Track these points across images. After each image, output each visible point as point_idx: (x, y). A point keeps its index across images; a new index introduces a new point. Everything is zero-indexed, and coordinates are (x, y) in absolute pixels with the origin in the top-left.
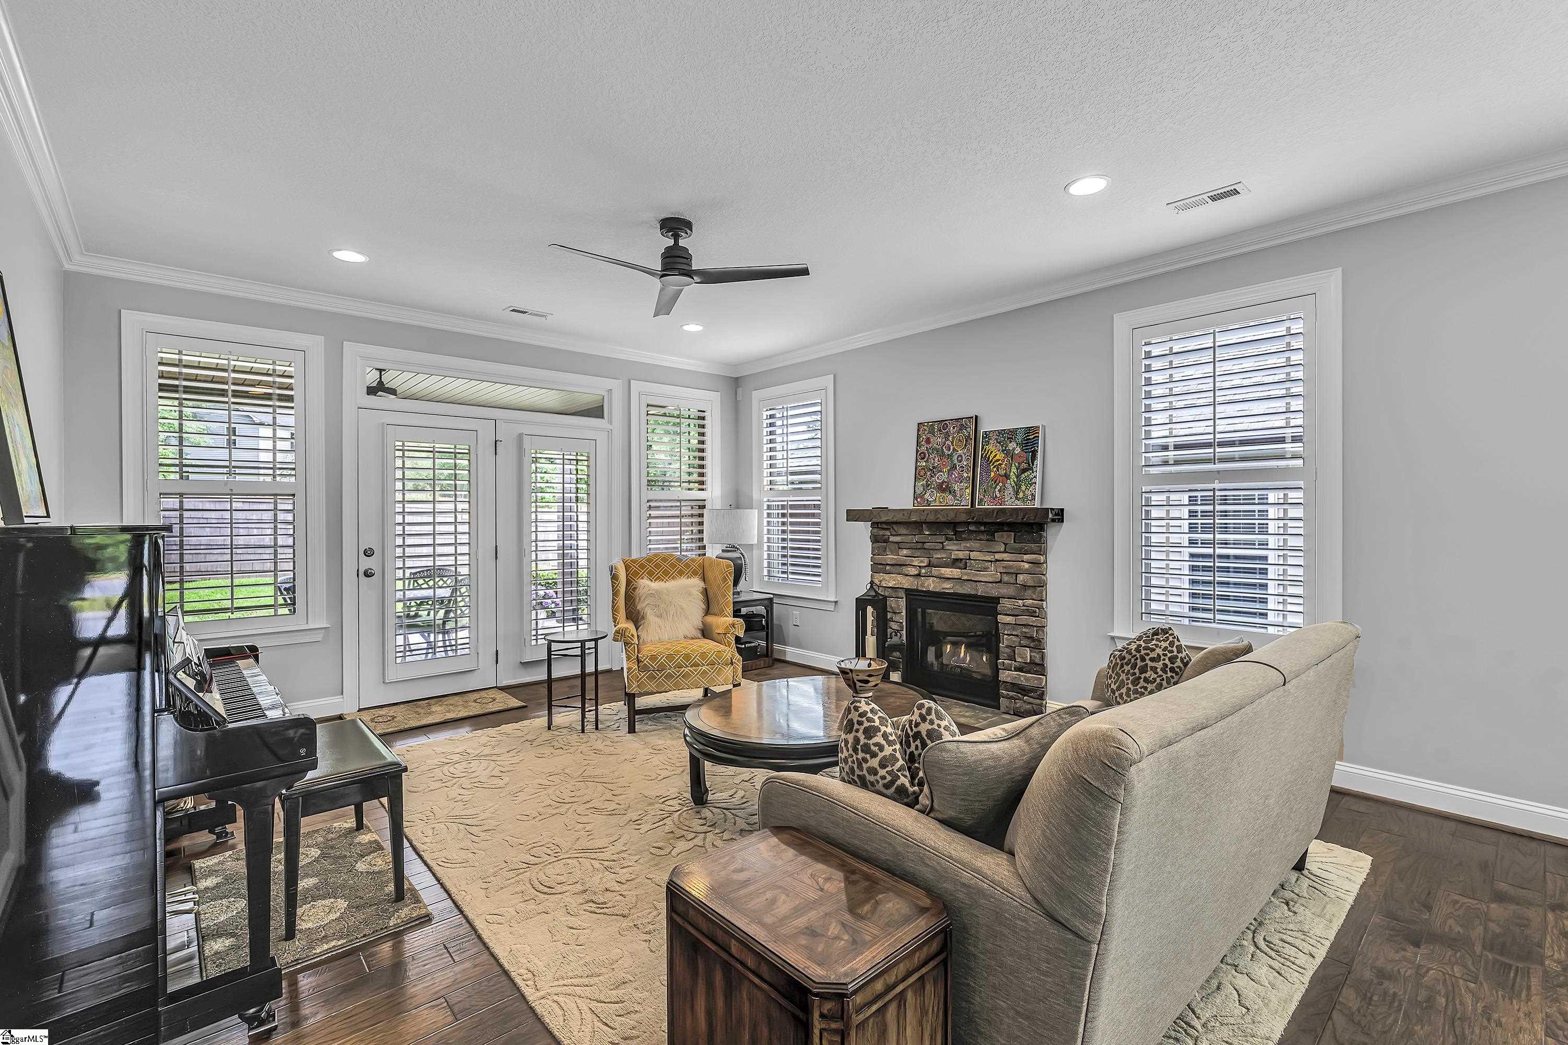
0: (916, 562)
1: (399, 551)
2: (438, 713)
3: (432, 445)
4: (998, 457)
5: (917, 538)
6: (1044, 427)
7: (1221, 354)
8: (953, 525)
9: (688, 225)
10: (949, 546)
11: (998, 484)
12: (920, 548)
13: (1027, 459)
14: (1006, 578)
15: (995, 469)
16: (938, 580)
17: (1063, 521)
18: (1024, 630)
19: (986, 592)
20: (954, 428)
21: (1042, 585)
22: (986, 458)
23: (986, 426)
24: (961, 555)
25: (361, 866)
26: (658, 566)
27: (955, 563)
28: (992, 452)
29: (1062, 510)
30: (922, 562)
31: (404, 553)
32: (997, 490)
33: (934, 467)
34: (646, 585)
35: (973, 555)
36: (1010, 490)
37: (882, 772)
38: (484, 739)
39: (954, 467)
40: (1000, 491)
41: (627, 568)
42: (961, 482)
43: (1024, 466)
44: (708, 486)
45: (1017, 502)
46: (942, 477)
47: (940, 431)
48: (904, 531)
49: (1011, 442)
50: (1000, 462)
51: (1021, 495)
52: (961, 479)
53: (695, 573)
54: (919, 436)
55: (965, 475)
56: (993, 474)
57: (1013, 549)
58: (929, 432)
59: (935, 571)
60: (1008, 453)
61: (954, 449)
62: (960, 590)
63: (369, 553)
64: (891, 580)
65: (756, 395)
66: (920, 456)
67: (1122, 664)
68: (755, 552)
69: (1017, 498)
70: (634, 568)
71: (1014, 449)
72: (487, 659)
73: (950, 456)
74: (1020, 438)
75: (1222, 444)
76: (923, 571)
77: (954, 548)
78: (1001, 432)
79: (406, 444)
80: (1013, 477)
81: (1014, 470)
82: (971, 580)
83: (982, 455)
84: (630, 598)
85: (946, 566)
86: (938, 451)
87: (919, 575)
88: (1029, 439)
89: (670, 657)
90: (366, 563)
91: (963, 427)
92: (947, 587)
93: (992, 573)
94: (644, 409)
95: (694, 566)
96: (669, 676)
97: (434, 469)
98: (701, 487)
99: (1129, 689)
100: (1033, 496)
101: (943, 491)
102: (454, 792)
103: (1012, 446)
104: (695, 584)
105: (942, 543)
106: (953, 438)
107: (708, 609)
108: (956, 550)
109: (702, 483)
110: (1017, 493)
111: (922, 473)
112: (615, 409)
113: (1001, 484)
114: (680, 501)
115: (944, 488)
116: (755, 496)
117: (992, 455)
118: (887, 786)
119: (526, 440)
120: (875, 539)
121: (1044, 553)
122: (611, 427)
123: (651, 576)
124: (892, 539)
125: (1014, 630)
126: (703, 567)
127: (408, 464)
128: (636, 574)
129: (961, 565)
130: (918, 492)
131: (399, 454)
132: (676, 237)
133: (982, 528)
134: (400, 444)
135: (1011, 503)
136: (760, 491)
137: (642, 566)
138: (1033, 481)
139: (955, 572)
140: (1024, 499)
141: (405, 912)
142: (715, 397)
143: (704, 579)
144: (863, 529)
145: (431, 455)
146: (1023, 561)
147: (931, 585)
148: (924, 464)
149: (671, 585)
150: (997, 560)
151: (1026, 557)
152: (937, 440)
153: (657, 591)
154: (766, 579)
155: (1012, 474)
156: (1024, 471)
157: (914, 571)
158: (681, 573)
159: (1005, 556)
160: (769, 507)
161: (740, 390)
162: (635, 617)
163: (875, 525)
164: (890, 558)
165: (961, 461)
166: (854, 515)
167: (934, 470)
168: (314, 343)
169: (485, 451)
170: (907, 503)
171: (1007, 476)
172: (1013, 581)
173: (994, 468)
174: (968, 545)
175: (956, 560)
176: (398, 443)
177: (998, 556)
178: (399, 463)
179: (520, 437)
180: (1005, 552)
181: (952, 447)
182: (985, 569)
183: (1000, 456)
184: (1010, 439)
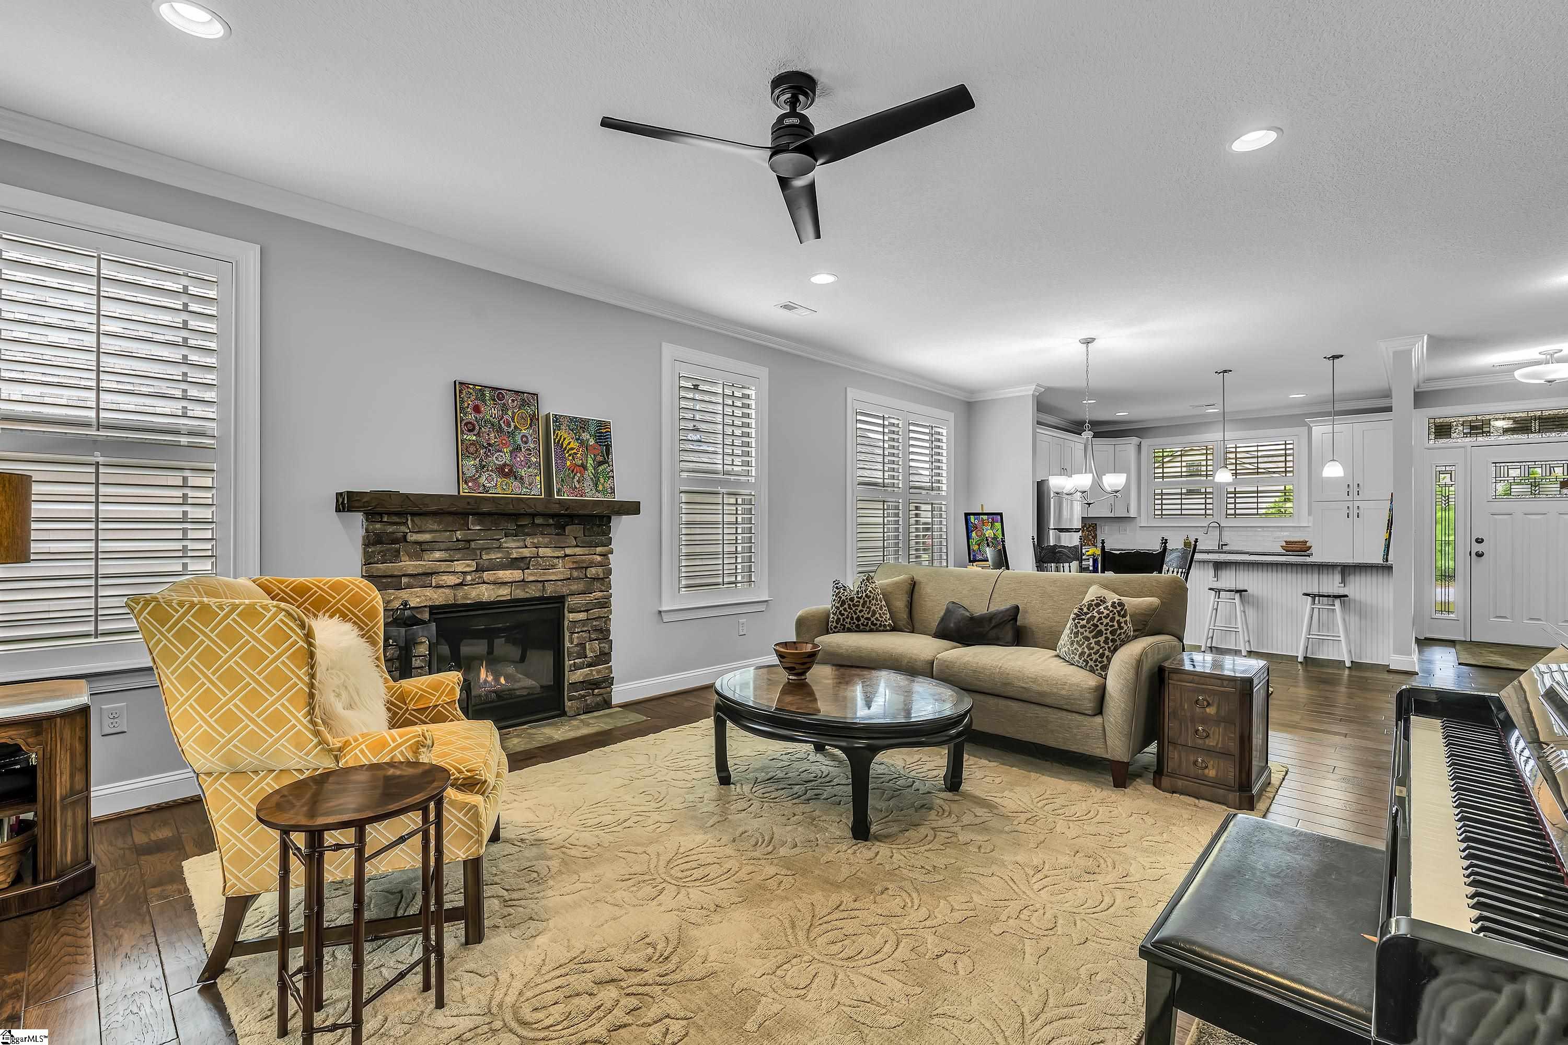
0: (459, 566)
4: (572, 445)
5: (459, 535)
6: (617, 423)
8: (514, 516)
10: (508, 542)
11: (575, 474)
12: (466, 548)
13: (602, 452)
14: (575, 574)
15: (570, 458)
16: (492, 587)
18: (594, 623)
19: (556, 592)
20: (513, 401)
21: (607, 576)
22: (559, 444)
23: (549, 407)
24: (526, 552)
27: (515, 563)
28: (565, 439)
30: (468, 565)
32: (575, 481)
33: (489, 444)
35: (542, 551)
36: (589, 481)
39: (518, 449)
40: (579, 482)
42: (529, 467)
43: (600, 458)
45: (597, 494)
46: (503, 457)
47: (494, 400)
48: (437, 527)
49: (584, 432)
50: (575, 451)
51: (600, 488)
52: (528, 464)
54: (458, 398)
55: (534, 459)
56: (568, 463)
57: (584, 543)
58: (476, 399)
59: (486, 576)
60: (582, 443)
61: (516, 427)
62: (520, 594)
64: (413, 598)
66: (467, 426)
67: (870, 601)
69: (597, 491)
71: (588, 440)
73: (511, 434)
74: (592, 429)
76: (469, 578)
77: (513, 545)
78: (572, 420)
80: (590, 468)
81: (590, 461)
82: (538, 581)
83: (554, 440)
85: (503, 567)
86: (493, 425)
87: (460, 584)
88: (602, 433)
92: (504, 593)
93: (561, 570)
99: (880, 614)
100: (613, 489)
101: (506, 475)
103: (585, 436)
105: (498, 540)
106: (513, 413)
108: (515, 547)
110: (596, 485)
111: (472, 449)
113: (579, 475)
115: (506, 472)
117: (566, 442)
120: (372, 541)
121: (609, 544)
124: (412, 537)
125: (583, 626)
129: (524, 565)
130: (465, 474)
133: (551, 521)
135: (591, 495)
138: (611, 474)
139: (516, 575)
140: (604, 492)
146: (595, 554)
147: (479, 594)
148: (474, 438)
150: (566, 556)
151: (591, 549)
152: (491, 411)
155: (588, 465)
156: (600, 463)
157: (452, 580)
159: (578, 550)
164: (408, 565)
165: (526, 443)
167: (489, 448)
171: (584, 467)
172: (582, 576)
173: (570, 455)
174: (536, 541)
175: (519, 559)
177: (568, 551)
180: (577, 546)
181: (512, 424)
182: (553, 566)
183: (574, 444)
184: (584, 429)
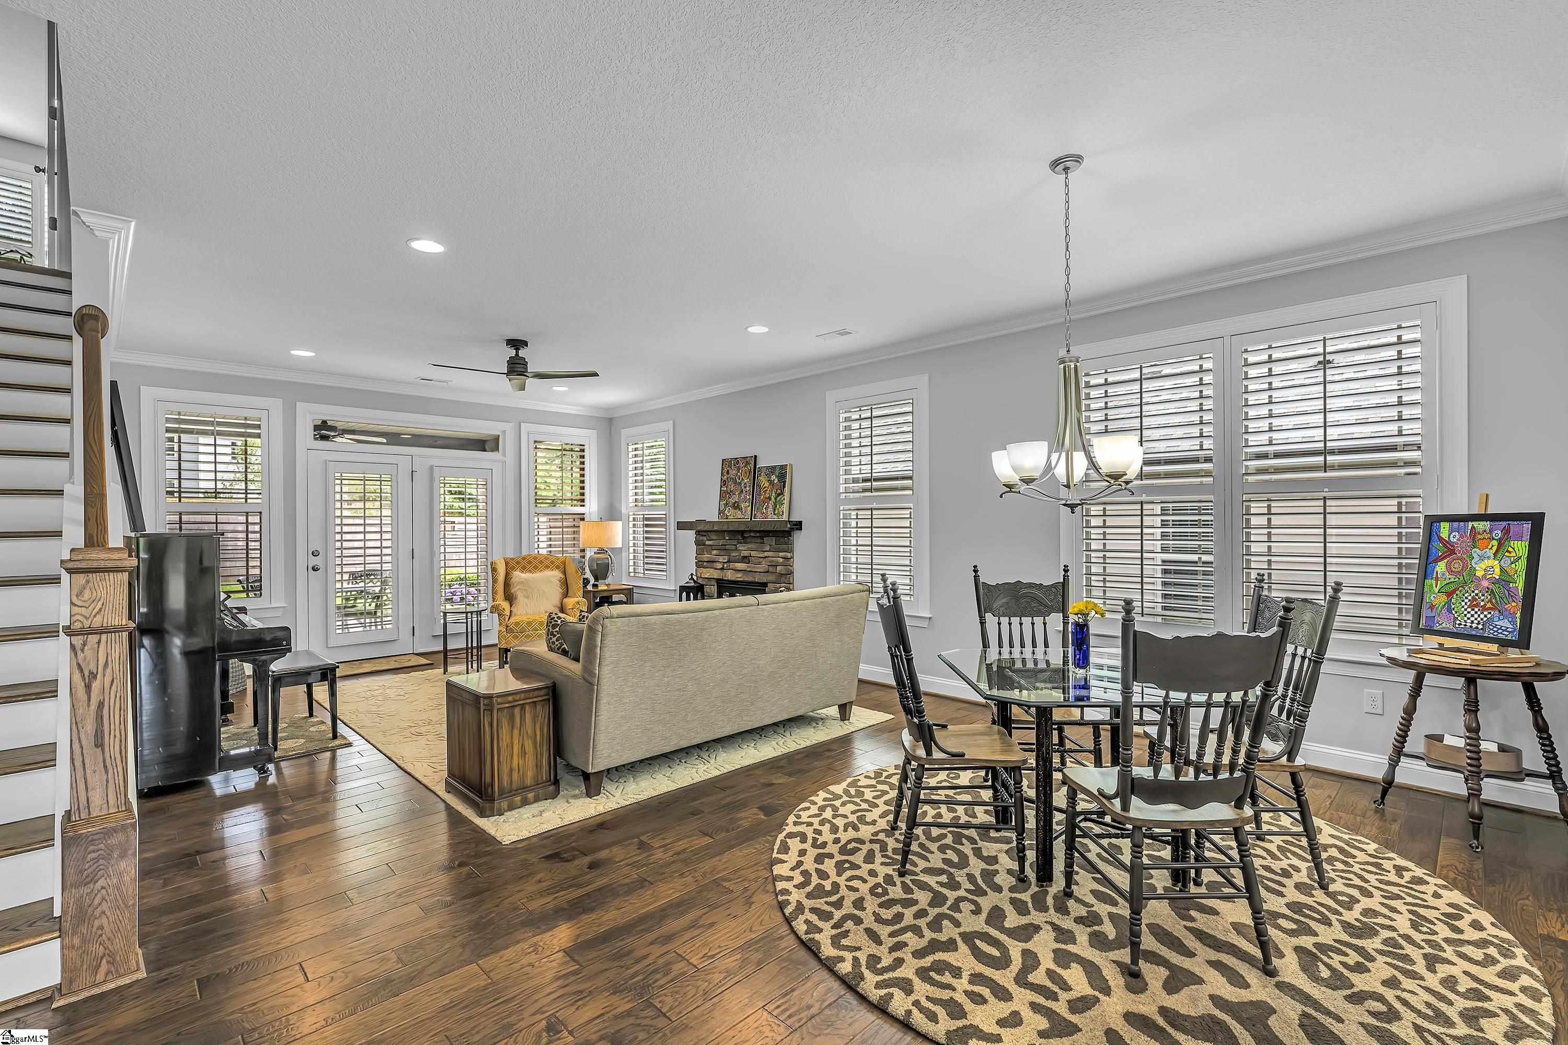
0: (721, 559)
1: (338, 552)
2: (367, 667)
3: (362, 475)
4: (765, 485)
5: (721, 542)
6: (791, 465)
7: (876, 422)
8: (742, 532)
9: (525, 344)
10: (740, 547)
12: (724, 549)
13: (781, 487)
14: (771, 569)
15: (764, 494)
16: (734, 572)
17: (801, 529)
19: (760, 580)
20: (742, 463)
21: (791, 573)
22: (759, 486)
23: (760, 463)
24: (745, 553)
25: (312, 729)
26: (530, 562)
27: (745, 559)
28: (762, 481)
29: (801, 522)
30: (724, 559)
31: (342, 553)
32: (764, 508)
33: (730, 491)
34: (518, 575)
35: (753, 553)
36: (771, 509)
37: (557, 643)
38: (397, 679)
39: (742, 492)
41: (507, 564)
42: (746, 502)
43: (779, 491)
44: (587, 503)
45: (774, 516)
46: (735, 498)
47: (735, 465)
48: (715, 537)
49: (773, 475)
50: (767, 488)
51: (776, 512)
52: (745, 500)
53: (558, 567)
54: (723, 469)
55: (748, 497)
56: (762, 497)
57: (775, 548)
58: (729, 466)
59: (732, 565)
60: (771, 482)
61: (742, 479)
62: (746, 579)
63: (315, 554)
64: (708, 573)
65: (624, 432)
66: (724, 483)
68: (624, 554)
69: (775, 514)
70: (512, 564)
71: (774, 480)
72: (405, 633)
73: (740, 483)
74: (777, 472)
75: (876, 480)
76: (725, 566)
77: (743, 548)
78: (768, 468)
79: (343, 475)
80: (773, 499)
81: (773, 494)
82: (752, 572)
83: (757, 483)
84: (507, 584)
85: (739, 561)
86: (733, 480)
87: (722, 569)
88: (783, 473)
89: (529, 623)
90: (314, 561)
91: (747, 463)
93: (763, 567)
94: (532, 446)
95: (557, 563)
96: (528, 636)
97: (364, 493)
98: (582, 504)
100: (783, 512)
101: (736, 509)
102: (373, 702)
103: (773, 477)
104: (556, 574)
105: (736, 546)
106: (742, 471)
107: (566, 595)
108: (744, 550)
109: (583, 501)
110: (774, 510)
111: (724, 495)
112: (508, 443)
113: (766, 504)
114: (562, 514)
115: (736, 506)
116: (624, 511)
117: (763, 483)
118: (558, 649)
119: (436, 470)
120: (698, 543)
121: (792, 551)
122: (505, 459)
123: (523, 569)
124: (707, 543)
126: (564, 563)
127: (345, 489)
128: (513, 568)
129: (747, 561)
130: (721, 509)
131: (338, 482)
132: (517, 349)
133: (758, 535)
134: (339, 475)
135: (772, 517)
136: (627, 505)
137: (518, 563)
138: (784, 502)
139: (744, 566)
140: (778, 515)
141: (337, 742)
142: (593, 433)
143: (564, 573)
144: (691, 535)
145: (362, 482)
147: (730, 576)
148: (725, 489)
149: (537, 575)
150: (766, 557)
151: (781, 554)
152: (733, 472)
153: (525, 579)
154: (632, 574)
155: (772, 497)
156: (779, 495)
157: (720, 566)
158: (547, 567)
159: (770, 554)
160: (634, 520)
161: (613, 428)
162: (510, 598)
163: (698, 533)
164: (706, 557)
165: (746, 488)
166: (681, 526)
167: (731, 493)
168: (275, 405)
169: (404, 477)
170: (715, 518)
171: (770, 498)
172: (774, 571)
173: (763, 492)
174: (750, 547)
175: (745, 557)
176: (336, 475)
177: (766, 554)
178: (338, 488)
179: (431, 468)
180: (770, 551)
181: (741, 477)
182: (760, 563)
183: (767, 484)
184: (773, 473)
